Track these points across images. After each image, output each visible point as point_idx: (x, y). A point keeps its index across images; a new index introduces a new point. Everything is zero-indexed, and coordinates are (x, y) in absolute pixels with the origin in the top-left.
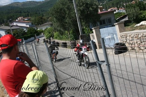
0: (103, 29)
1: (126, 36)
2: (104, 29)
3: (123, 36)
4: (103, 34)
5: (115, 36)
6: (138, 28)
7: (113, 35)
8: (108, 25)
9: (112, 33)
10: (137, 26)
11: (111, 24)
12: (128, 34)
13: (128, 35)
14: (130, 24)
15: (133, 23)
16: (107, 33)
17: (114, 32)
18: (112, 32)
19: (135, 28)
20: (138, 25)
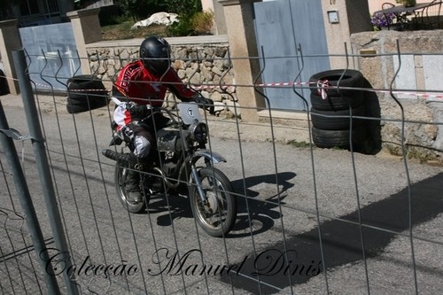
0: (31, 31)
1: (105, 55)
2: (33, 28)
3: (94, 54)
4: (30, 45)
5: (69, 53)
6: (144, 34)
7: (64, 51)
8: (48, 16)
9: (61, 42)
10: (139, 27)
11: (58, 15)
12: (112, 50)
13: (111, 54)
14: (118, 20)
15: (129, 16)
16: (42, 42)
17: (69, 40)
18: (60, 39)
19: (133, 31)
20: (144, 23)
